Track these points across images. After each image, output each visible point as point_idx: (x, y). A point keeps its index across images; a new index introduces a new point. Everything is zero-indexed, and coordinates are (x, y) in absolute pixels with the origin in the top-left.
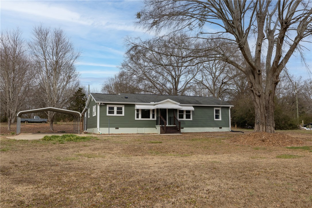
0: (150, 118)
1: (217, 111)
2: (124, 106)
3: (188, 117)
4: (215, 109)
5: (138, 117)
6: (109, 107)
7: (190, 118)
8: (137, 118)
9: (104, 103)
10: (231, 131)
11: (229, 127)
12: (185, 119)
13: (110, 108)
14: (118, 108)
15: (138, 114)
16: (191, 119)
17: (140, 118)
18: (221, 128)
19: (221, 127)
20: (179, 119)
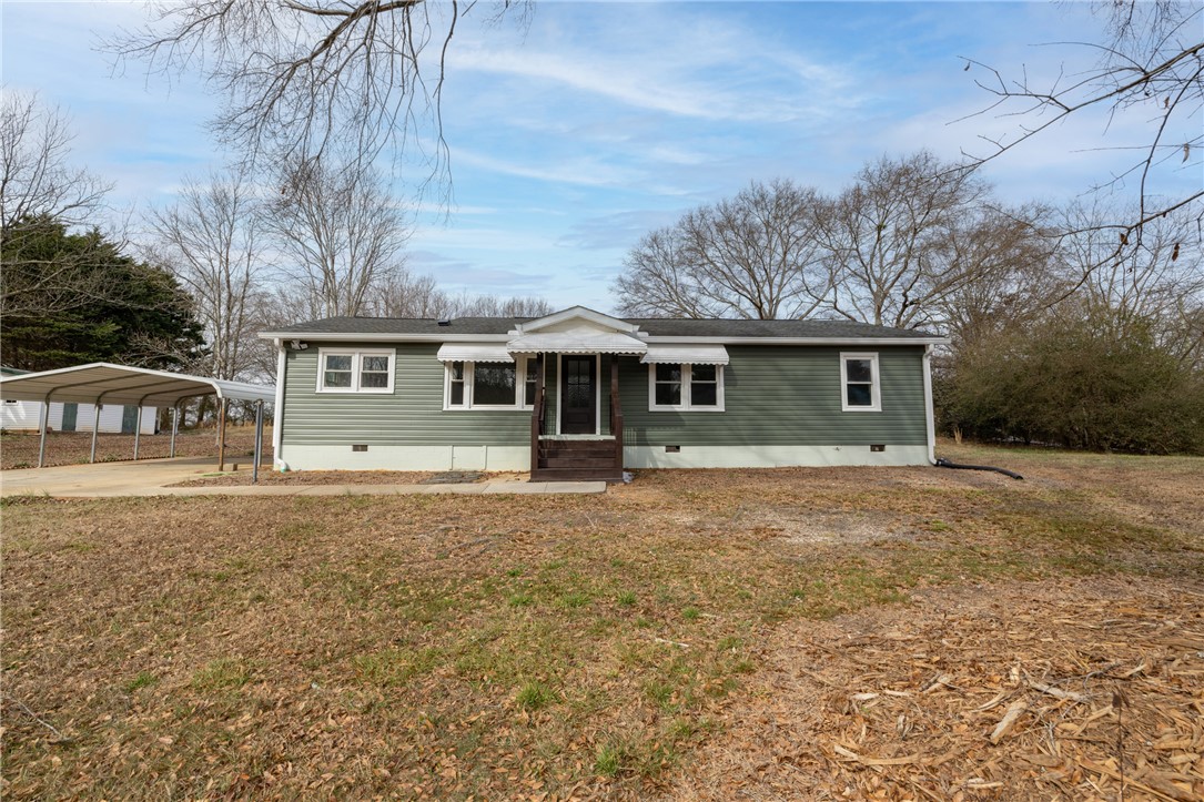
0: (514, 403)
1: (859, 371)
2: (394, 350)
3: (704, 394)
4: (844, 357)
5: (457, 397)
6: (331, 359)
7: (713, 401)
8: (453, 403)
10: (937, 465)
11: (927, 444)
12: (686, 405)
13: (332, 362)
14: (369, 362)
15: (461, 384)
16: (720, 407)
17: (468, 403)
20: (653, 407)
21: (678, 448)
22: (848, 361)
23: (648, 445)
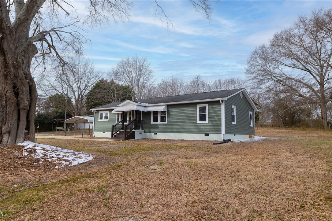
1: (203, 110)
2: (109, 111)
3: (163, 119)
4: (198, 106)
5: (118, 121)
7: (165, 121)
9: (97, 110)
11: (221, 134)
12: (159, 122)
15: (119, 118)
18: (207, 135)
19: (207, 133)
20: (152, 122)
21: (157, 133)
22: (199, 107)
23: (151, 133)
